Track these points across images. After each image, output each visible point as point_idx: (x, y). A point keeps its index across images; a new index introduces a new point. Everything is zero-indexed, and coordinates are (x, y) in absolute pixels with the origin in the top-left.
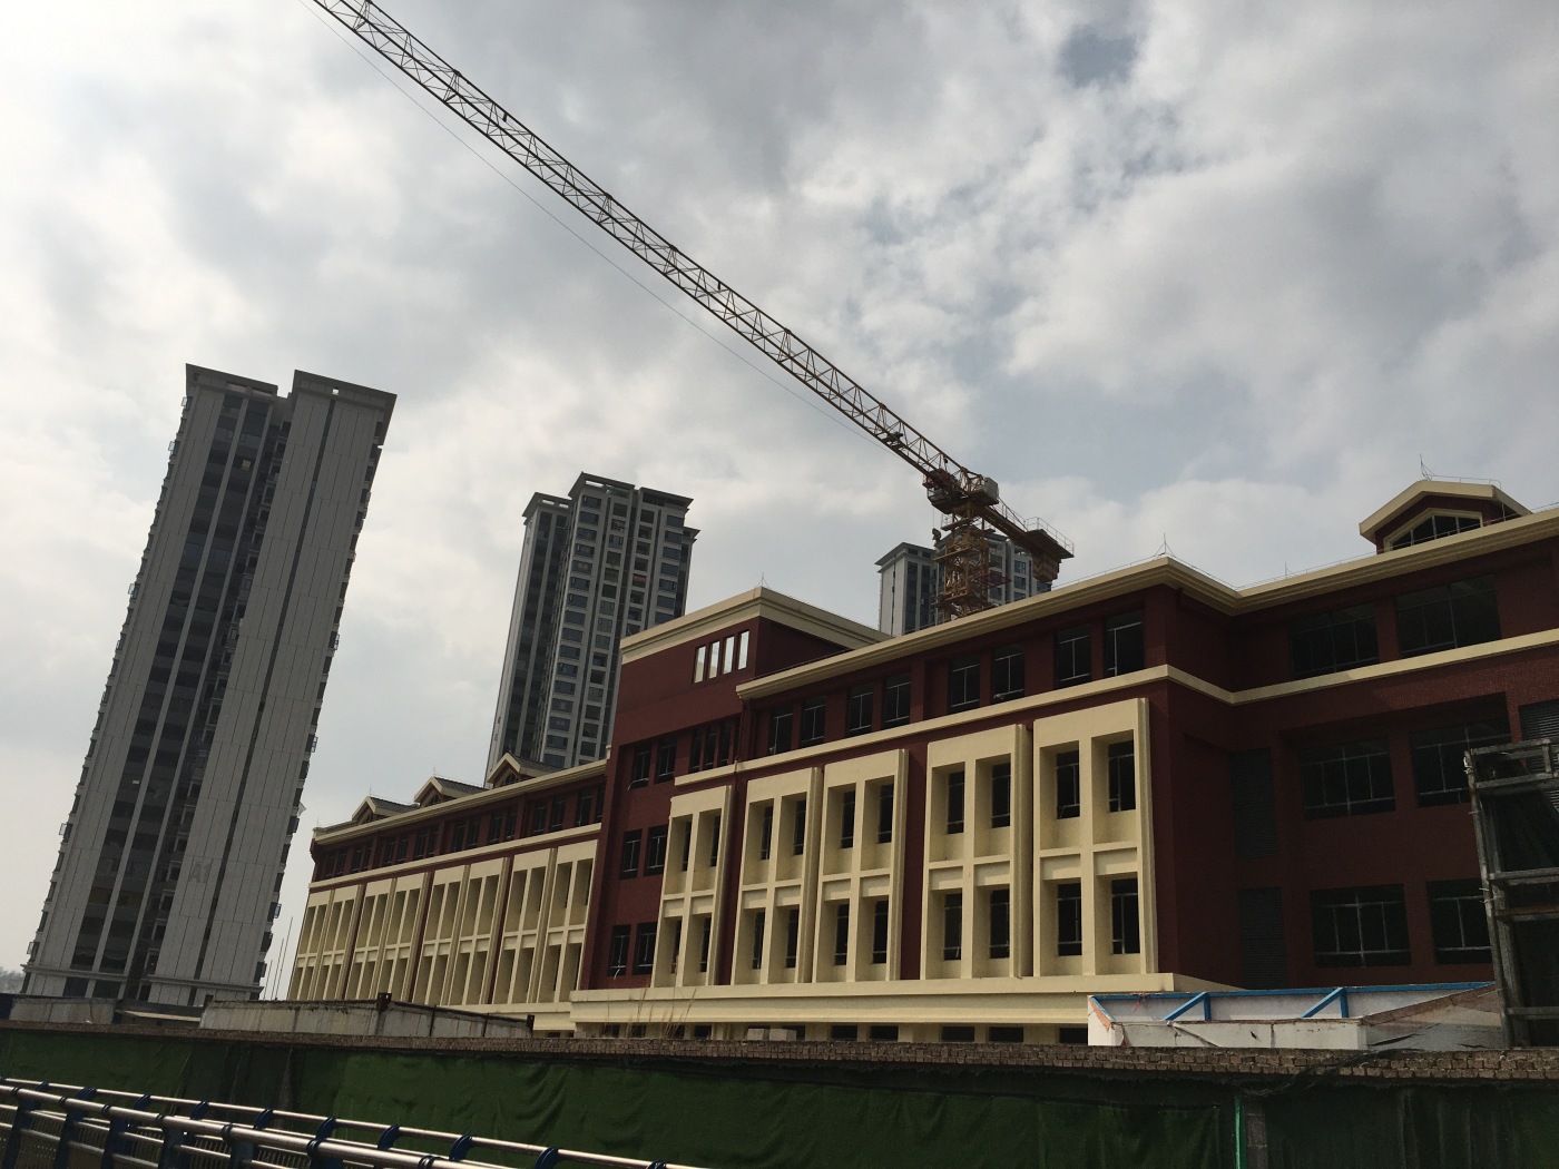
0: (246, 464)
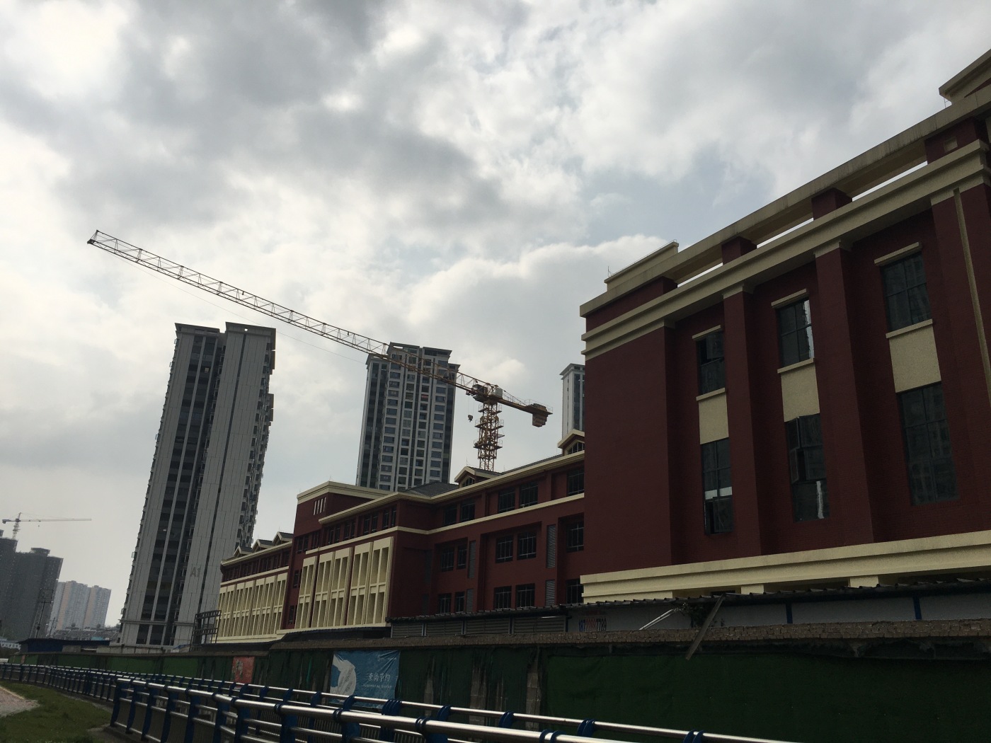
0: (207, 370)
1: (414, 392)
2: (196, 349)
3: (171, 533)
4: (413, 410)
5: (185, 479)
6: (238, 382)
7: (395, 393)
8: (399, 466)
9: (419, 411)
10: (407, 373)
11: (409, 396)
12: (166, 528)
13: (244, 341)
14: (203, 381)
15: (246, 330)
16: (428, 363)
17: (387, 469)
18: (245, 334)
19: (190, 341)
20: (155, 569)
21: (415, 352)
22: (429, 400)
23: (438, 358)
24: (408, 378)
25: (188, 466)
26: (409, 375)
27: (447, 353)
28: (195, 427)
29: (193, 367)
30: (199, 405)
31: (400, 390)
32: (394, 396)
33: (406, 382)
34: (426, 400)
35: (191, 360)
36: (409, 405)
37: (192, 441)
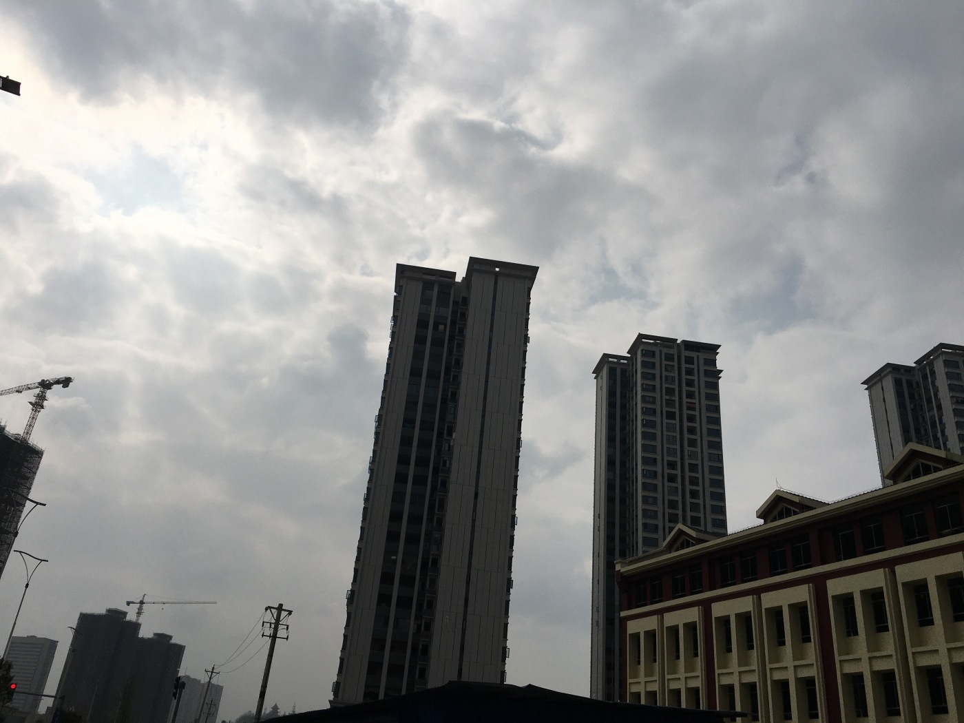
0: (441, 327)
1: (676, 398)
2: (425, 301)
3: (403, 562)
4: (677, 421)
5: (420, 481)
6: (490, 339)
7: (651, 399)
8: (667, 497)
9: (686, 424)
10: (664, 373)
11: (670, 403)
12: (396, 553)
13: (496, 283)
14: (437, 343)
15: (497, 269)
16: (690, 360)
17: (650, 501)
18: (497, 275)
19: (415, 289)
20: (381, 619)
21: (670, 347)
22: (697, 409)
23: (702, 356)
24: (666, 380)
25: (422, 462)
26: (666, 376)
27: (713, 349)
28: (429, 407)
29: (422, 323)
30: (433, 375)
31: (658, 395)
32: (649, 402)
33: (664, 386)
34: (694, 409)
35: (420, 314)
36: (671, 415)
37: (426, 426)
